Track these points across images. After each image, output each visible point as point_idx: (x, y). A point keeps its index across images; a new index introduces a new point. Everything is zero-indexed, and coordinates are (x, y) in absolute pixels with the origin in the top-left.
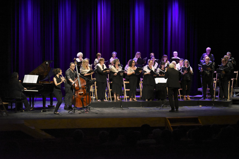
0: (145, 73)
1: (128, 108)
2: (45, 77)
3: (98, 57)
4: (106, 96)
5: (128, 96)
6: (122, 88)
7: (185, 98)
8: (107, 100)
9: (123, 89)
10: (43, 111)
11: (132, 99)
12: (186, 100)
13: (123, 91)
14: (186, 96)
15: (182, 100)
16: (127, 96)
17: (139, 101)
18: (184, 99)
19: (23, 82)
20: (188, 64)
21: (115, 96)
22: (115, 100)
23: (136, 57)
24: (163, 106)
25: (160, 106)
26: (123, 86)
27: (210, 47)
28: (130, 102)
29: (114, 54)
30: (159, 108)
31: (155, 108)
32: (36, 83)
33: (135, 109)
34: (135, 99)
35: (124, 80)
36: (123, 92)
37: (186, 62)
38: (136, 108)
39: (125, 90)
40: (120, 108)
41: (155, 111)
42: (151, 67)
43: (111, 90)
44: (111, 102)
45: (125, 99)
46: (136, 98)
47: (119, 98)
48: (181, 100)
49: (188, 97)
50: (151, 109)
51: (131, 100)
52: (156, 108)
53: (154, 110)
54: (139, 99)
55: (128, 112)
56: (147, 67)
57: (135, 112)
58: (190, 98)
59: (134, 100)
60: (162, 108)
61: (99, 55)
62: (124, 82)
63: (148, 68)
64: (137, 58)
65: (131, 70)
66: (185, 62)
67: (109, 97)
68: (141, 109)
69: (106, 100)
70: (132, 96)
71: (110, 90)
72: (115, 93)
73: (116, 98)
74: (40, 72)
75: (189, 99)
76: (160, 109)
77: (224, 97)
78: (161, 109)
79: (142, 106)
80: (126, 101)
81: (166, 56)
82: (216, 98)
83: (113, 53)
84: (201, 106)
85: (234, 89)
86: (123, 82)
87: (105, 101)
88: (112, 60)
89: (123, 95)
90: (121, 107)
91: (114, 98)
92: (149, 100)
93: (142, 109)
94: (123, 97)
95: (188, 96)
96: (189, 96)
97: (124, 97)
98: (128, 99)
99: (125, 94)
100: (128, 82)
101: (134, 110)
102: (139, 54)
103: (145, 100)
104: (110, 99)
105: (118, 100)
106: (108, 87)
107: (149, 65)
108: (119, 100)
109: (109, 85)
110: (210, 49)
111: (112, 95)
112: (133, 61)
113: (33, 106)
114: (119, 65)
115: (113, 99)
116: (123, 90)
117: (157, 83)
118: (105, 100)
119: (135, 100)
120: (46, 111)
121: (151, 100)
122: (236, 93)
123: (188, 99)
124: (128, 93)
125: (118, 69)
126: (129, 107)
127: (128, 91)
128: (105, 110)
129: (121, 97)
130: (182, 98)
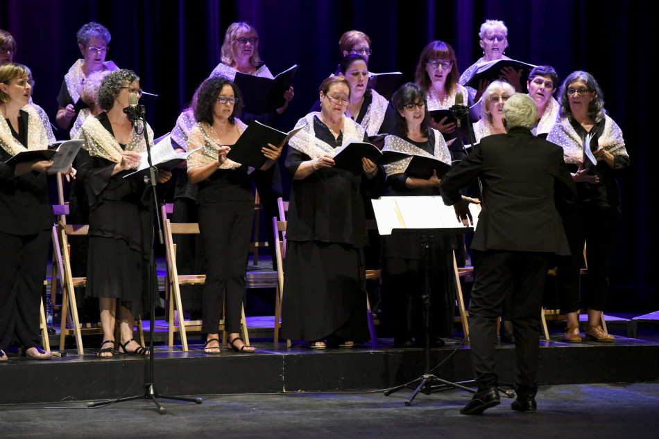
0: (304, 164)
1: (199, 403)
4: (43, 326)
5: (198, 322)
6: (159, 267)
7: (576, 332)
8: (52, 348)
9: (161, 273)
11: (220, 341)
12: (584, 341)
13: (161, 288)
14: (584, 317)
15: (559, 345)
16: (188, 323)
17: (273, 350)
18: (568, 336)
20: (594, 101)
21: (107, 322)
22: (109, 350)
23: (228, 60)
24: (429, 383)
25: (413, 387)
26: (161, 252)
28: (213, 361)
30: (404, 396)
31: (378, 397)
33: (243, 409)
34: (242, 339)
35: (169, 216)
36: (162, 294)
37: (580, 90)
38: (253, 398)
39: (178, 280)
40: (141, 404)
41: (379, 414)
42: (339, 125)
43: (81, 280)
44: (81, 360)
45: (178, 342)
46: (250, 332)
47: (136, 337)
49: (595, 321)
50: (351, 406)
51: (216, 344)
52: (384, 400)
53: (365, 414)
54: (271, 340)
55: (196, 429)
56: (312, 125)
57: (247, 423)
58: (612, 327)
59: (236, 350)
60: (421, 396)
62: (170, 228)
63: (322, 132)
64: (233, 64)
65: (207, 144)
66: (573, 90)
67: (67, 332)
68: (282, 407)
69: (48, 352)
70: (222, 322)
71: (72, 282)
72: (105, 301)
73: (117, 332)
75: (604, 334)
76: (408, 404)
78: (416, 405)
79: (292, 388)
80: (185, 356)
81: (444, 56)
86: (158, 225)
87: (38, 354)
89: (163, 314)
90: (147, 396)
91: (101, 336)
92: (337, 347)
93: (291, 408)
94: (159, 325)
95: (596, 314)
96: (606, 318)
97: (172, 329)
98: (197, 339)
99: (175, 308)
100: (193, 228)
101: (237, 415)
102: (243, 40)
103: (308, 345)
104: (71, 342)
105: (128, 348)
106: (55, 264)
107: (326, 114)
108: (133, 346)
109: (66, 246)
114: (131, 114)
115: (94, 341)
116: (161, 278)
117: (384, 229)
118: (34, 351)
119: (239, 344)
121: (350, 344)
123: (594, 339)
124: (195, 303)
125: (127, 142)
127: (197, 285)
128: (39, 422)
129: (148, 328)
130: (558, 327)
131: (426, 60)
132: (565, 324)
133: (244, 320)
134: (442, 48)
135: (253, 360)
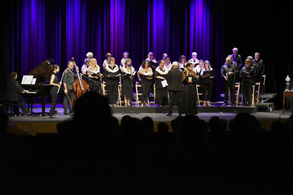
2: (46, 78)
3: (108, 57)
7: (205, 104)
10: (43, 116)
11: (143, 105)
15: (202, 106)
16: (139, 102)
19: (22, 84)
21: (126, 101)
22: (126, 105)
26: (135, 90)
27: (237, 48)
28: (142, 108)
29: (126, 54)
32: (34, 84)
34: (148, 104)
38: (148, 114)
44: (121, 107)
45: (137, 105)
48: (200, 106)
49: (208, 103)
54: (153, 105)
58: (211, 104)
61: (109, 55)
62: (137, 86)
67: (119, 103)
70: (144, 102)
72: (125, 97)
74: (40, 72)
77: (248, 103)
79: (156, 113)
80: (138, 107)
81: (184, 57)
82: (239, 104)
83: (124, 54)
84: (222, 113)
85: (261, 95)
86: (135, 85)
88: (123, 61)
89: (135, 100)
90: (130, 113)
94: (134, 102)
96: (210, 102)
97: (136, 103)
99: (137, 99)
100: (140, 86)
105: (129, 105)
110: (237, 49)
111: (123, 99)
112: (146, 62)
113: (32, 110)
115: (123, 104)
119: (147, 105)
120: (45, 115)
122: (264, 99)
123: (208, 105)
124: (140, 98)
126: (140, 113)
127: (141, 95)
131: (181, 58)
132: (203, 103)
133: (148, 101)
134: (183, 56)
135: (149, 108)
